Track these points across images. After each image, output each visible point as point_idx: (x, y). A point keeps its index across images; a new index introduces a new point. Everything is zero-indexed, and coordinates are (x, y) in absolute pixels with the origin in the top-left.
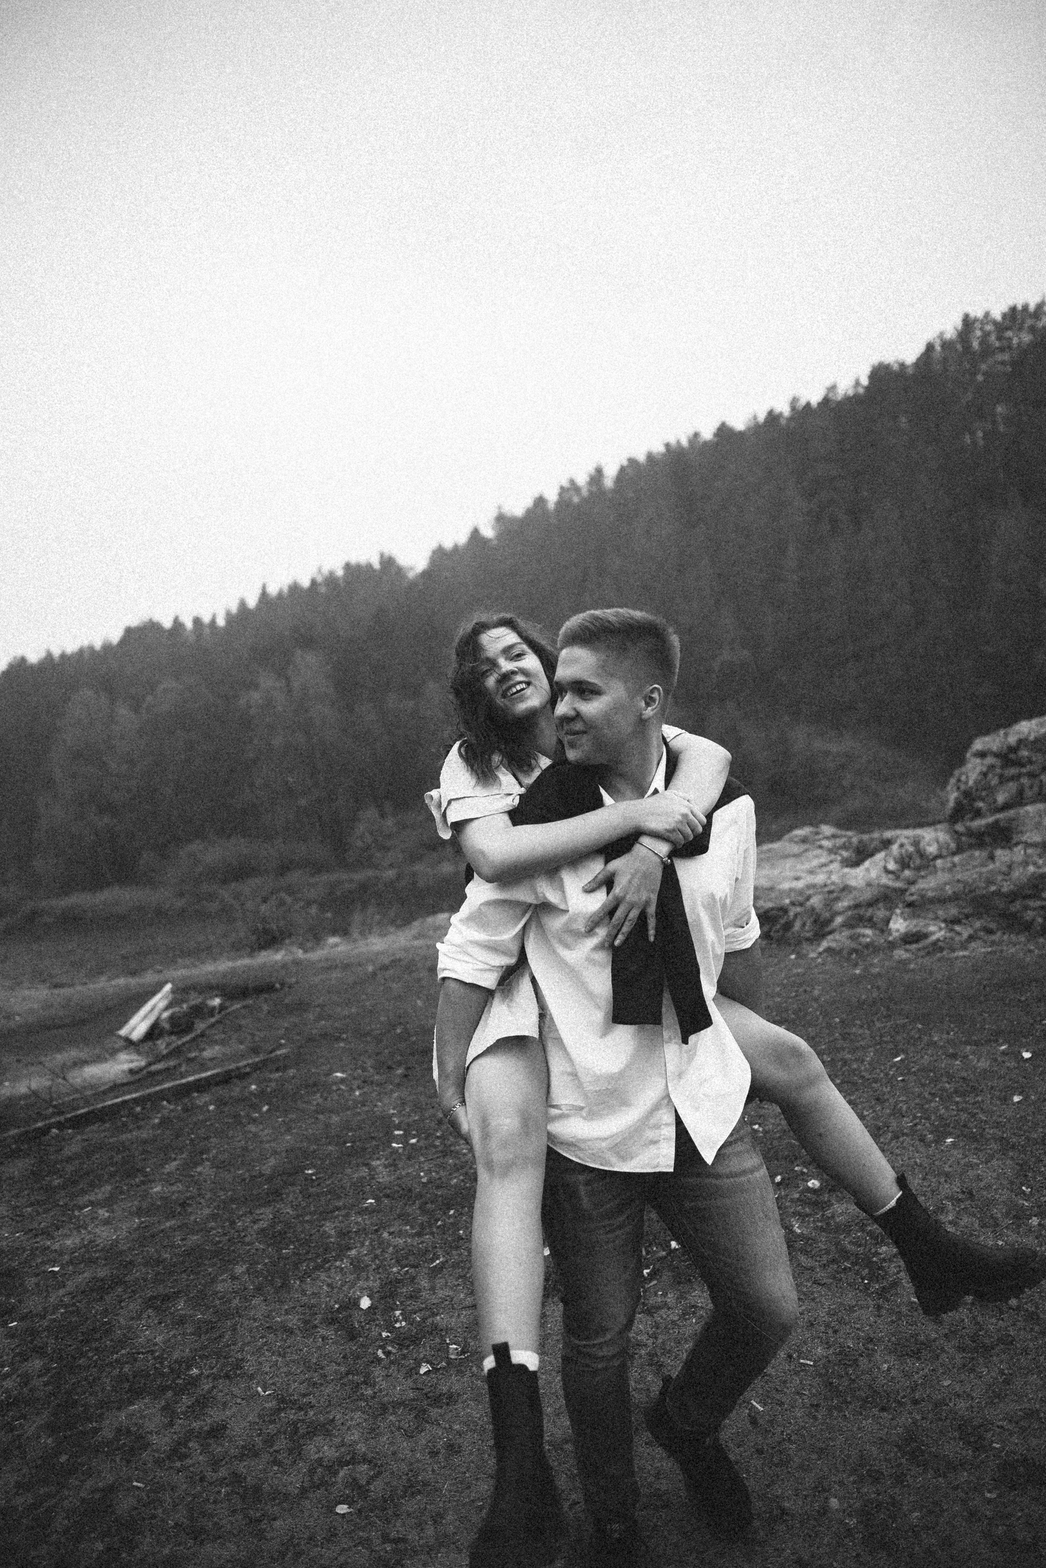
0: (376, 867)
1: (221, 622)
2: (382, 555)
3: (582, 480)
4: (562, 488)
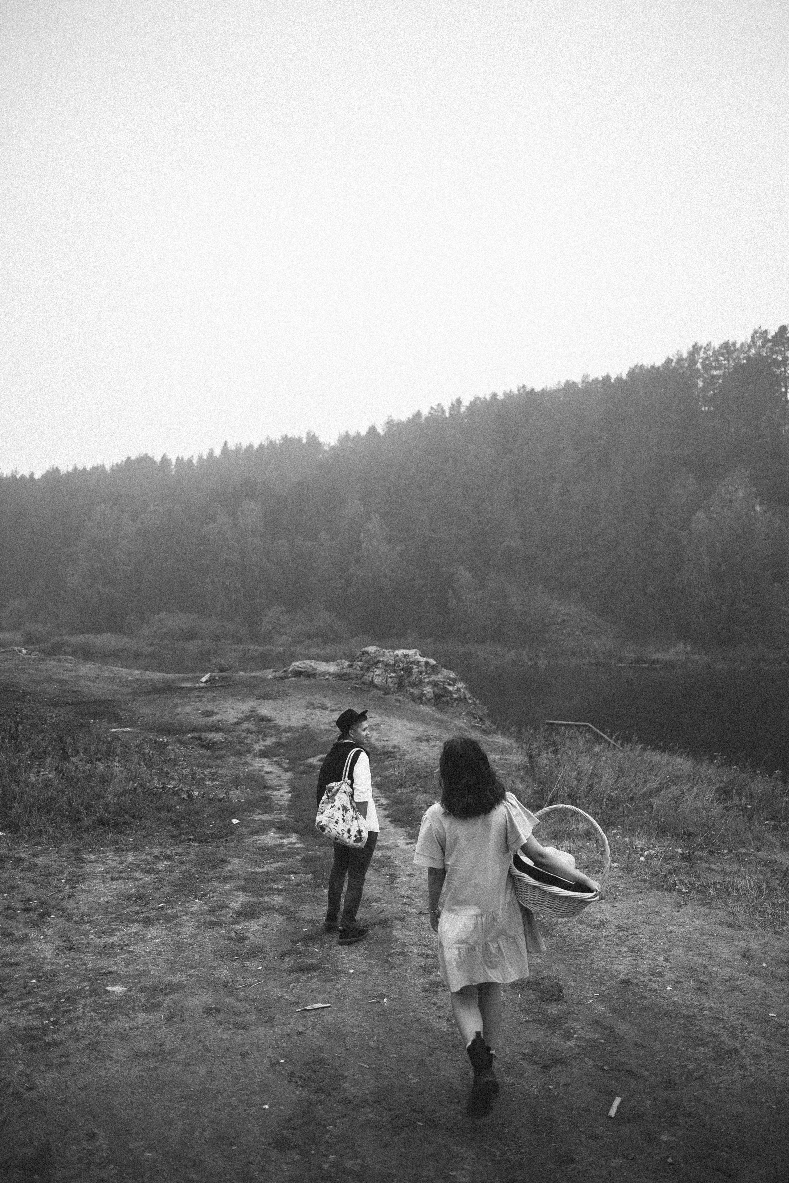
1: (195, 463)
2: (308, 434)
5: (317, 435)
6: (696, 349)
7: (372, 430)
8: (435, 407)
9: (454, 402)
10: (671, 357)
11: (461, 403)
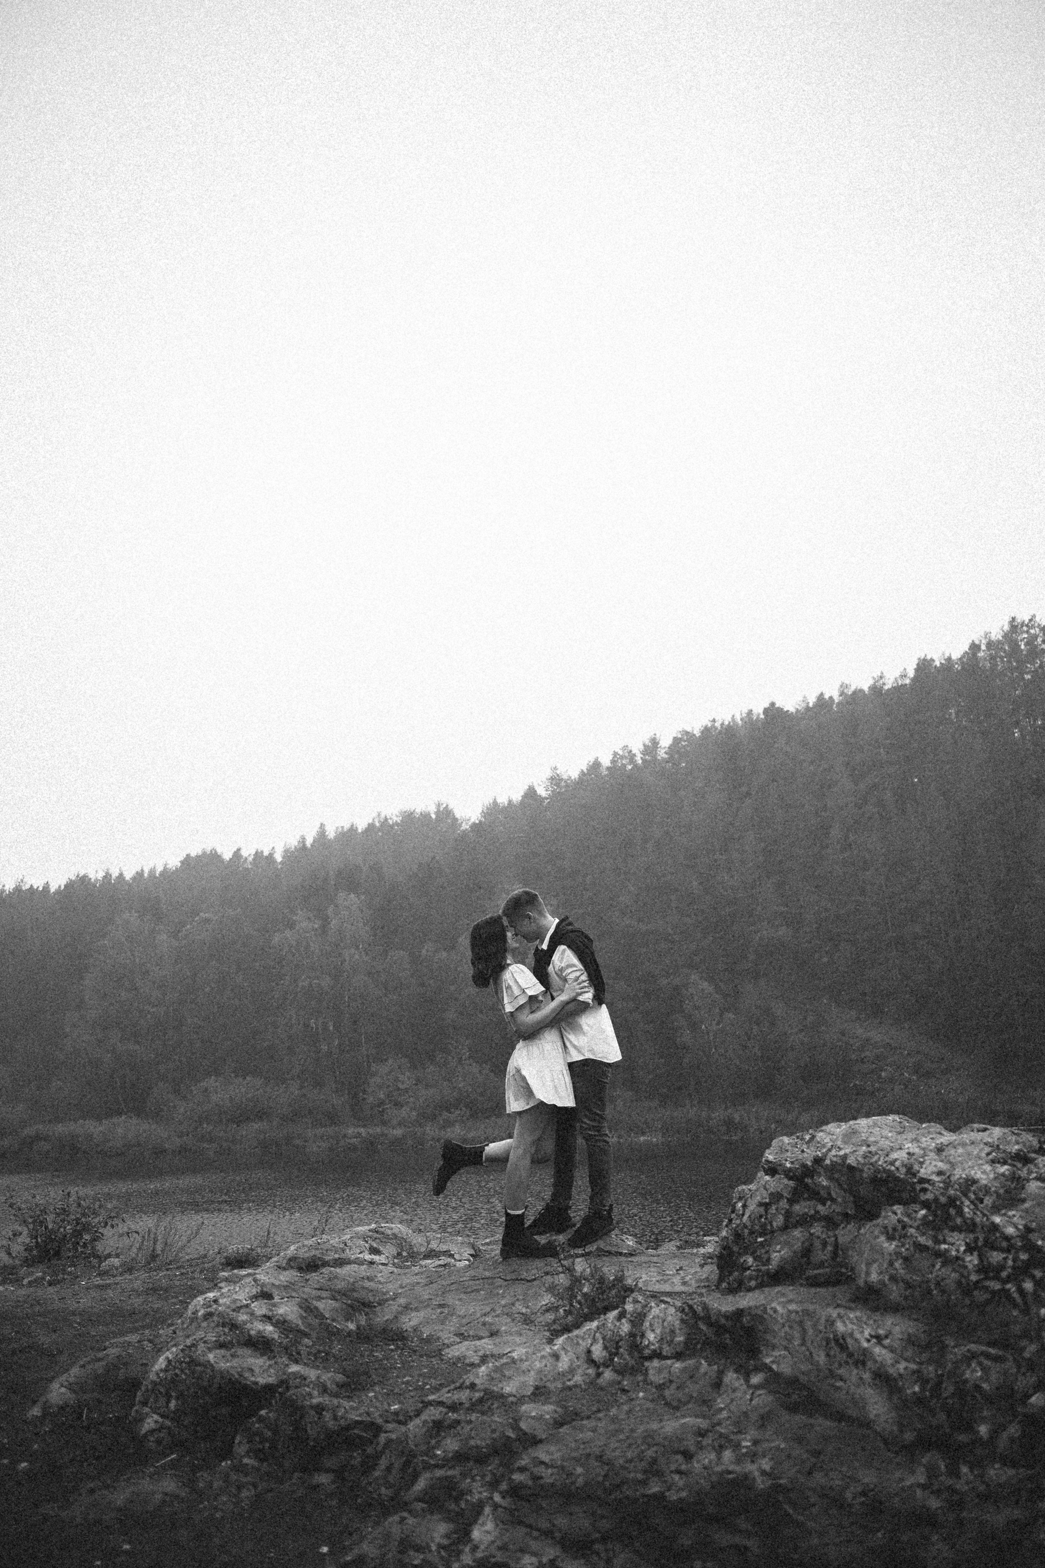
0: (384, 1123)
1: (278, 858)
2: (439, 805)
3: (637, 748)
4: (615, 754)
5: (450, 807)
6: (1014, 627)
7: (531, 793)
8: (621, 753)
9: (647, 743)
10: (977, 642)
11: (658, 743)
